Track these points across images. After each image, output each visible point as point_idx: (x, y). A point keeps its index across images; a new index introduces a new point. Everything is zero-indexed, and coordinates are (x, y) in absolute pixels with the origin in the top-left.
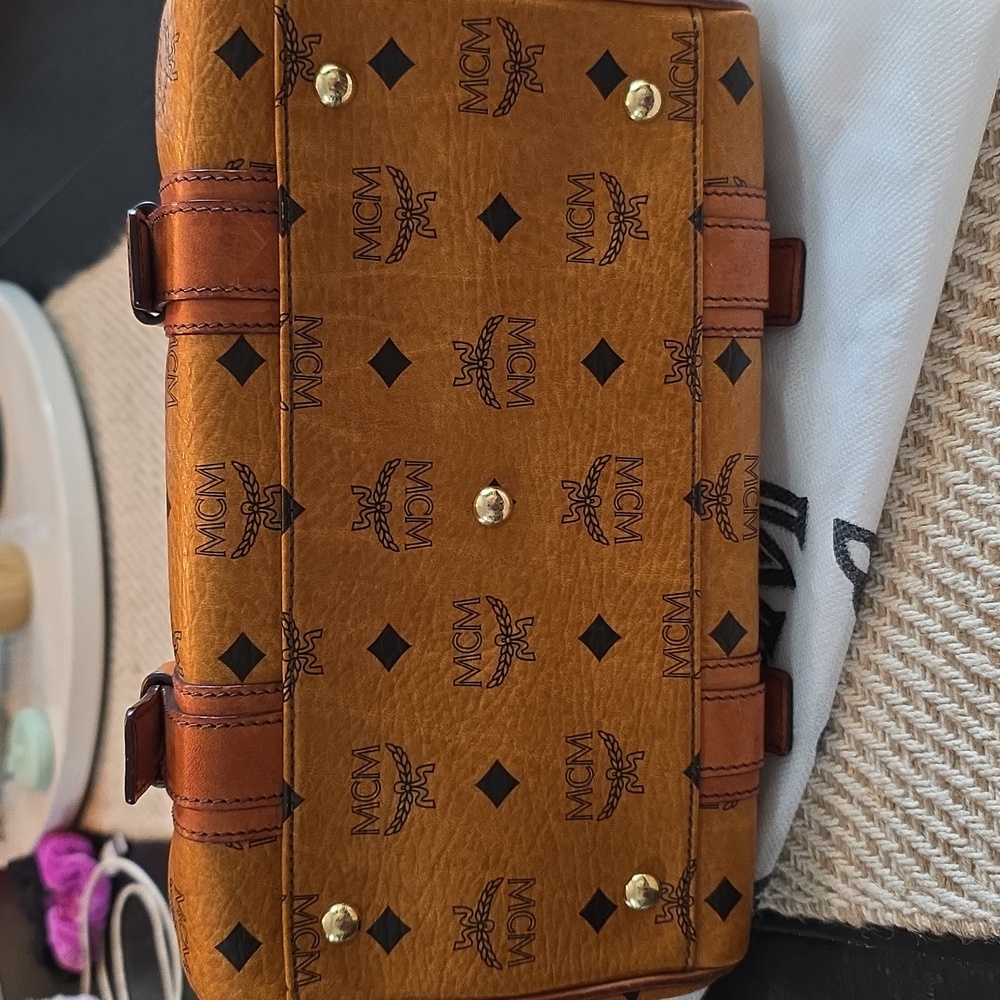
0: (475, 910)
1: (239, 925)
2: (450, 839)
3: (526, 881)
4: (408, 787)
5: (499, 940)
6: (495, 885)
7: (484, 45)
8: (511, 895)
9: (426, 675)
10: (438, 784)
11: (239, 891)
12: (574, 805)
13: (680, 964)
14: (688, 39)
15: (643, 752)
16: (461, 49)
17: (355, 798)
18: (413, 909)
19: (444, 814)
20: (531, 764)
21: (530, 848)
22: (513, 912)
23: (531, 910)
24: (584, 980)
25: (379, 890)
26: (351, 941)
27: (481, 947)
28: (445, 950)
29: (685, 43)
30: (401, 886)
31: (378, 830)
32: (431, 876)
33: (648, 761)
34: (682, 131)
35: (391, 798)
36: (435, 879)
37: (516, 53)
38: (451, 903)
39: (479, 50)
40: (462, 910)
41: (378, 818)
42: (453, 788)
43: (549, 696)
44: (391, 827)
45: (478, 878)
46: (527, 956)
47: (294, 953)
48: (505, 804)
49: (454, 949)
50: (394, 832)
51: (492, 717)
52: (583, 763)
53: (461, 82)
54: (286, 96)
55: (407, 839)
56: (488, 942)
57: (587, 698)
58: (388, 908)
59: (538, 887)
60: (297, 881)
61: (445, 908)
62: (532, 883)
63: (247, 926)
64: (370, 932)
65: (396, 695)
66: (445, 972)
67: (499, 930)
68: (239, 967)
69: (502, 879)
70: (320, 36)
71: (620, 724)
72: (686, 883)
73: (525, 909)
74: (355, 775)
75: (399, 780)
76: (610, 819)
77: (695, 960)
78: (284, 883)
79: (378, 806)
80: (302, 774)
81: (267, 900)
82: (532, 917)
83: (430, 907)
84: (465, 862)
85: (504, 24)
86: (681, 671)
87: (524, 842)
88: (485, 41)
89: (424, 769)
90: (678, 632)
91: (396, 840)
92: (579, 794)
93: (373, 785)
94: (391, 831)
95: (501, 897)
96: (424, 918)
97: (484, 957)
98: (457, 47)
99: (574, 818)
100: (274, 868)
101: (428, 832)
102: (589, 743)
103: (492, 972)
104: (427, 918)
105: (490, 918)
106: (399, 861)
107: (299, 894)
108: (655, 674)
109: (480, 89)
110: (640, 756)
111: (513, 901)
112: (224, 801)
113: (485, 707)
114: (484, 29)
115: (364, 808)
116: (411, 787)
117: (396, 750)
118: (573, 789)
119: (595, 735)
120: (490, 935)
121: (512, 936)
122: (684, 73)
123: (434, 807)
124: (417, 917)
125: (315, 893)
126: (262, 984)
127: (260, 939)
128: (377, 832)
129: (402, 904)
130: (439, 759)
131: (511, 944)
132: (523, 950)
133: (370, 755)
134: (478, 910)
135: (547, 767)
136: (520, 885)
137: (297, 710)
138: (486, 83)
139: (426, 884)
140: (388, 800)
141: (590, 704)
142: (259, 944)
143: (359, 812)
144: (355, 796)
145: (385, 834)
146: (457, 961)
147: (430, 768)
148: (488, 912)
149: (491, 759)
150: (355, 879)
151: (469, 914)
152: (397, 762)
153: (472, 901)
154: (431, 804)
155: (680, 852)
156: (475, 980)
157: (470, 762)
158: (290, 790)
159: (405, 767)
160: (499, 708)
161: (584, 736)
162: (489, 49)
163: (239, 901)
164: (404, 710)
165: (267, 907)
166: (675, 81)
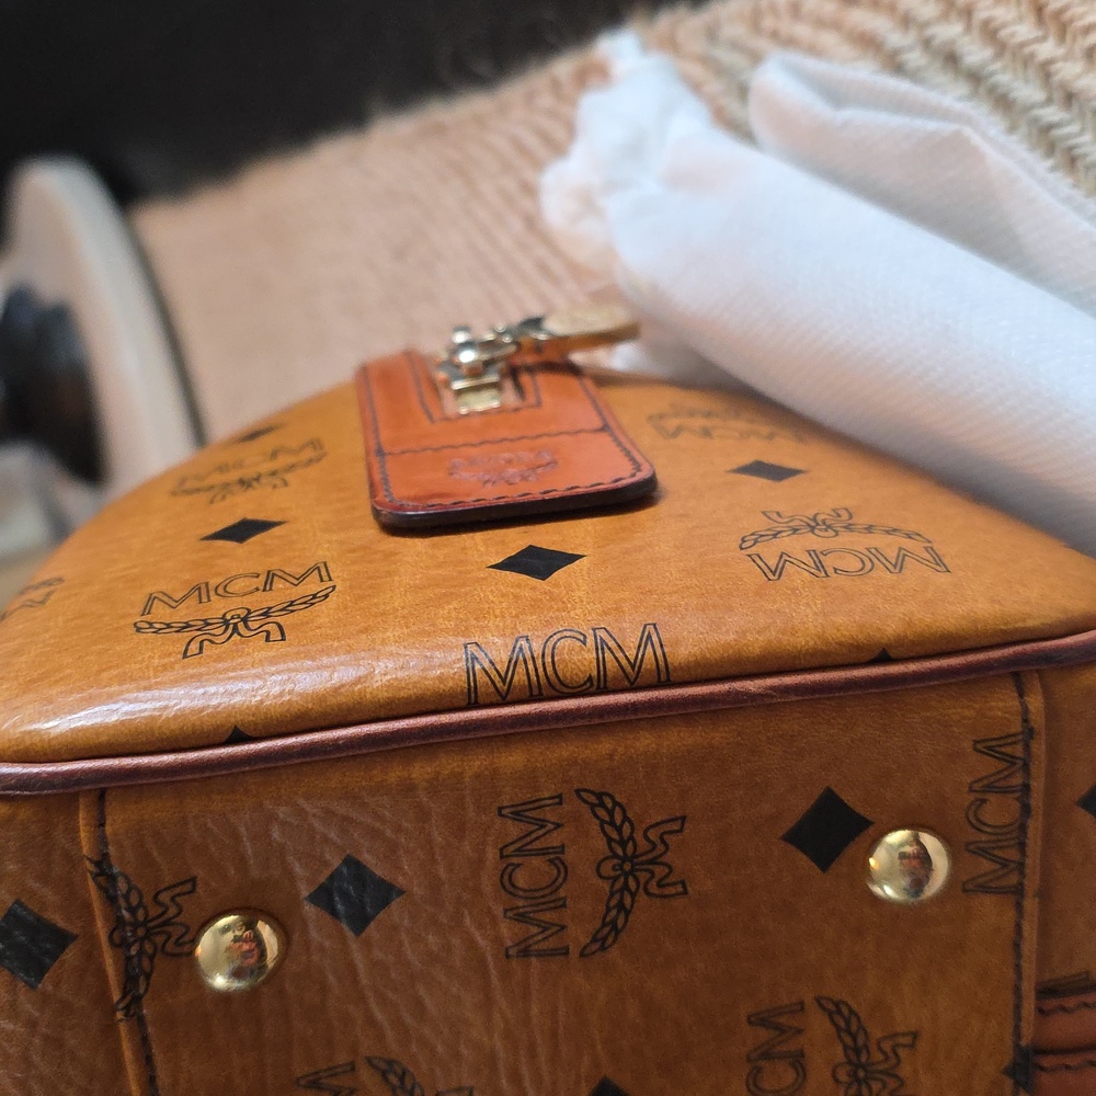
7: (555, 840)
14: (1008, 750)
16: (502, 857)
29: (1004, 757)
34: (991, 912)
37: (623, 843)
39: (542, 852)
53: (506, 911)
54: (137, 999)
70: (193, 880)
85: (593, 799)
88: (555, 834)
98: (491, 854)
109: (547, 916)
114: (550, 815)
122: (998, 812)
138: (561, 905)
162: (563, 846)
166: (979, 824)
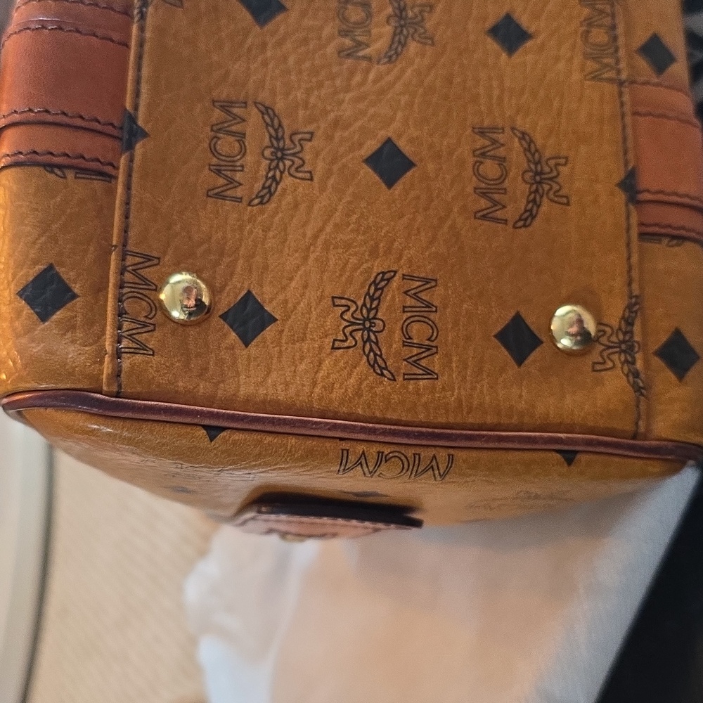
0: (360, 303)
1: (51, 267)
2: (330, 217)
3: (427, 281)
4: (279, 155)
5: (392, 345)
6: (386, 278)
8: (406, 293)
9: (305, 41)
10: (317, 154)
11: (55, 226)
12: (483, 203)
13: (629, 427)
15: (566, 158)
17: (214, 155)
18: (281, 297)
19: (323, 190)
20: (431, 146)
21: (431, 243)
22: (409, 314)
23: (432, 316)
24: (505, 421)
25: (239, 269)
26: (198, 324)
27: (367, 350)
28: (321, 348)
30: (266, 267)
31: (241, 198)
32: (306, 258)
33: (573, 168)
35: (259, 163)
36: (310, 262)
38: (329, 290)
40: (343, 302)
41: (240, 184)
42: (334, 161)
43: (451, 83)
44: (257, 197)
45: (365, 266)
46: (428, 372)
47: (120, 315)
48: (399, 187)
49: (333, 348)
50: (261, 203)
51: (382, 92)
52: (494, 158)
55: (275, 213)
56: (377, 343)
57: (496, 92)
58: (249, 292)
59: (440, 290)
60: (132, 233)
61: (321, 298)
62: (433, 284)
63: (61, 270)
64: (224, 317)
65: (269, 54)
66: (320, 375)
67: (392, 332)
68: (44, 317)
69: (395, 272)
71: (537, 124)
72: (630, 323)
73: (425, 314)
74: (215, 128)
75: (270, 144)
76: (530, 229)
77: (648, 425)
78: (116, 231)
79: (242, 171)
80: (149, 105)
81: (92, 248)
82: (434, 326)
83: (302, 295)
84: (348, 246)
86: (606, 76)
87: (423, 234)
89: (299, 136)
90: (599, 36)
91: (262, 212)
92: (490, 191)
93: (237, 145)
94: (256, 201)
95: (393, 295)
96: (295, 307)
97: (372, 362)
99: (484, 217)
100: (104, 212)
101: (303, 207)
102: (501, 138)
103: (381, 383)
104: (299, 308)
105: (380, 315)
106: (265, 238)
107: (133, 249)
108: (576, 76)
110: (563, 161)
111: (410, 302)
112: (47, 111)
113: (375, 81)
115: (224, 168)
116: (283, 155)
117: (266, 110)
118: (483, 185)
119: (507, 130)
120: (380, 336)
121: (407, 342)
123: (311, 179)
124: (285, 307)
125: (155, 254)
126: (73, 342)
127: (76, 291)
128: (240, 200)
129: (267, 289)
130: (319, 127)
131: (407, 352)
132: (423, 362)
133: (235, 110)
134: (364, 304)
135: (451, 153)
136: (418, 284)
137: (148, 35)
139: (298, 267)
140: (254, 166)
141: (500, 99)
142: (74, 296)
143: (218, 172)
144: (214, 151)
145: (249, 205)
146: (336, 362)
147: (307, 136)
148: (377, 308)
149: (383, 134)
150: (208, 251)
151: (353, 309)
152: (267, 124)
153: (356, 291)
154: (308, 175)
155: (618, 283)
156: (359, 388)
157: (356, 137)
158: (132, 119)
159: (276, 131)
160: (391, 85)
161: (494, 129)
163: (54, 239)
164: (277, 71)
165: (90, 257)
